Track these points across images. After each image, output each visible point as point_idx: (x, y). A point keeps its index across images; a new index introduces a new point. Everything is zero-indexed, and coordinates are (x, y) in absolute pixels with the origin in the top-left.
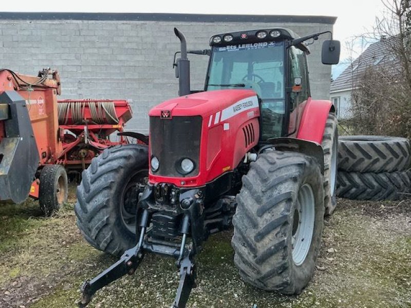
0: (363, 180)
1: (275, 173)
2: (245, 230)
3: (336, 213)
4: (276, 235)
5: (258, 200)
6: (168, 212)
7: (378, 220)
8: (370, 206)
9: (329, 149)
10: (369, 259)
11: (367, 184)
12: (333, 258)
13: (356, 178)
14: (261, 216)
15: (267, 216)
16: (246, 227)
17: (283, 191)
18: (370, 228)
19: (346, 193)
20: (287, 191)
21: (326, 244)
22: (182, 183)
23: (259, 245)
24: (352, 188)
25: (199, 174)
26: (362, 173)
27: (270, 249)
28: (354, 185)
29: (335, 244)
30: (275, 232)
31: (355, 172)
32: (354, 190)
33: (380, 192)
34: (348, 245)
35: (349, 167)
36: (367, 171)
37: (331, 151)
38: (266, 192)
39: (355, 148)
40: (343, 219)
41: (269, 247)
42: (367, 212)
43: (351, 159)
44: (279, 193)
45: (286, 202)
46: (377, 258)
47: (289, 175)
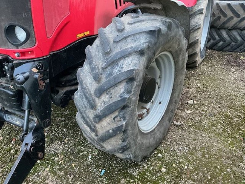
0: (229, 36)
1: (120, 44)
2: (85, 109)
3: (204, 63)
4: (114, 119)
5: (97, 78)
6: (6, 87)
7: (237, 70)
8: (232, 57)
9: (202, 9)
10: (223, 113)
11: (232, 39)
12: (191, 110)
13: (224, 34)
14: (99, 97)
15: (105, 98)
16: (86, 107)
17: (125, 69)
18: (228, 79)
19: (215, 45)
20: (130, 69)
21: (188, 95)
22: (16, 55)
23: (98, 126)
24: (220, 42)
25: (36, 45)
26: (229, 30)
27: (108, 132)
28: (222, 39)
29: (196, 95)
30: (113, 116)
31: (225, 29)
32: (221, 43)
33: (241, 45)
34: (207, 96)
35: (220, 25)
36: (234, 28)
37: (204, 11)
38: (106, 68)
39: (227, 8)
40: (208, 70)
41: (107, 130)
42: (229, 63)
43: (222, 17)
44: (120, 71)
45: (127, 82)
46: (230, 112)
47: (135, 47)
